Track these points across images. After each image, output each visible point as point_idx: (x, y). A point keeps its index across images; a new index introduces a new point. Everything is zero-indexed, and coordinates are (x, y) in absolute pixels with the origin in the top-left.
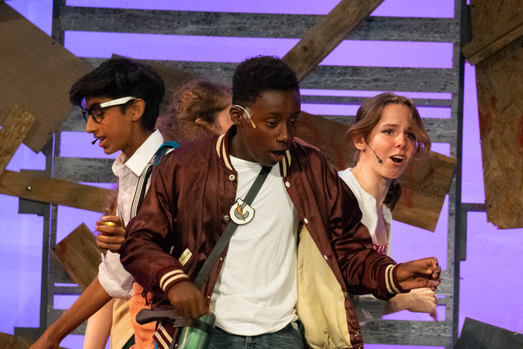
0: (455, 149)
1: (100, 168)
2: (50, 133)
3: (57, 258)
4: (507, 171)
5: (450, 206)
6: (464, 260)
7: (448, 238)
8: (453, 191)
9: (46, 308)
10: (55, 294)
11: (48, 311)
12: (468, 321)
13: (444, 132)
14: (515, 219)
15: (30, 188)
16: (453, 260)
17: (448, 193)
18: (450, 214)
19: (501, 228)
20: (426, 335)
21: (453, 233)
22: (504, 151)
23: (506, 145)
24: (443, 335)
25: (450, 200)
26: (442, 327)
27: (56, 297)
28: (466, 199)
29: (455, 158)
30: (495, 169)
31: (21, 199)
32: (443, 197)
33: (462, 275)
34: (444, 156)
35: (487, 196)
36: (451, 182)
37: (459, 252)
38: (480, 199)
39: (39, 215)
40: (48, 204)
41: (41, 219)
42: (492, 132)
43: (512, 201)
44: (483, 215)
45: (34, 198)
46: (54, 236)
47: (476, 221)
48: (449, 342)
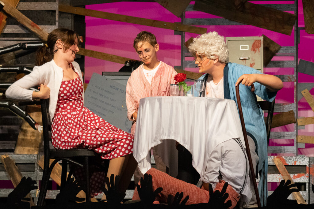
0: (296, 12)
1: (196, 21)
2: (182, 12)
3: (185, 46)
4: (311, 18)
5: (295, 28)
6: (299, 43)
8: (296, 24)
9: (183, 60)
10: (185, 56)
11: (183, 61)
12: (301, 60)
13: (293, 8)
14: (313, 31)
15: (177, 27)
16: (296, 43)
17: (294, 24)
18: (295, 30)
19: (309, 34)
20: (289, 65)
21: (296, 36)
23: (310, 11)
24: (294, 64)
25: (295, 26)
26: (293, 62)
27: (186, 58)
28: (299, 26)
29: (296, 15)
31: (175, 30)
32: (293, 26)
33: (299, 47)
34: (293, 14)
36: (295, 21)
37: (298, 41)
38: (304, 26)
39: (180, 35)
40: (182, 32)
41: (181, 36)
42: (307, 7)
44: (304, 31)
45: (178, 30)
46: (185, 40)
48: (296, 66)
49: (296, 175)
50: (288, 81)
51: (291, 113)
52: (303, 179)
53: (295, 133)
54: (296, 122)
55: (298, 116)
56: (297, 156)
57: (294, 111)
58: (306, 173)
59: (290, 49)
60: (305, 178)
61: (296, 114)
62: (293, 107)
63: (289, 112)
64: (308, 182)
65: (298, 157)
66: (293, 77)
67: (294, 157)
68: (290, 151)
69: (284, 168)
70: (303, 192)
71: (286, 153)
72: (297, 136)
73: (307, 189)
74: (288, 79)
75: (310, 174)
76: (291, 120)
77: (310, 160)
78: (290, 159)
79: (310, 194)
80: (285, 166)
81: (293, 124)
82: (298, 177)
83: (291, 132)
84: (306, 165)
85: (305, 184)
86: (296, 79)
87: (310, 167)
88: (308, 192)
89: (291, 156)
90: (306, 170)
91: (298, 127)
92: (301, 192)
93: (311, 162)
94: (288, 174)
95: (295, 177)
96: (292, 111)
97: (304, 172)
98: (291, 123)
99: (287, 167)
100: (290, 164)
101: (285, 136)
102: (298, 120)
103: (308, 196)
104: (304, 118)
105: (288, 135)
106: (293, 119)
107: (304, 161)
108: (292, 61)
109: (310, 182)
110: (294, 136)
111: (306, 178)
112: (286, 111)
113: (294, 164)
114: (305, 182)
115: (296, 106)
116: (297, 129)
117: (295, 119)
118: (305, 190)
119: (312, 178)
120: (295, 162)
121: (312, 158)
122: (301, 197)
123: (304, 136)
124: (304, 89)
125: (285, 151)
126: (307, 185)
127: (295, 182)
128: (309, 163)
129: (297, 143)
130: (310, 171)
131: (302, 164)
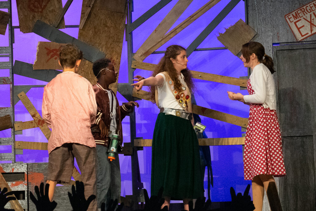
0: (9, 10)
4: (25, 16)
5: (9, 27)
6: (14, 43)
7: (9, 37)
8: (9, 23)
12: (16, 61)
13: (6, 5)
14: (28, 30)
16: (11, 43)
17: (8, 23)
18: (9, 30)
19: (24, 33)
20: (4, 66)
21: (10, 35)
22: (24, 10)
23: (25, 8)
24: (9, 65)
25: (9, 25)
26: (9, 63)
28: (13, 25)
29: (9, 13)
30: (22, 16)
32: (7, 25)
33: (13, 47)
34: (6, 12)
35: (20, 23)
36: (9, 20)
37: (12, 41)
38: (18, 25)
42: (21, 4)
43: (27, 25)
44: (19, 30)
47: (17, 31)
48: (11, 68)
49: (14, 183)
50: (3, 83)
51: (8, 118)
52: (21, 187)
53: (12, 138)
54: (13, 126)
55: (15, 120)
56: (15, 162)
57: (10, 115)
58: (24, 180)
59: (5, 50)
60: (23, 186)
61: (12, 119)
62: (9, 112)
63: (6, 116)
64: (27, 190)
65: (15, 164)
66: (9, 79)
67: (11, 164)
68: (8, 158)
69: (1, 176)
70: (22, 201)
71: (4, 160)
72: (14, 141)
73: (26, 198)
74: (3, 82)
75: (29, 182)
76: (8, 124)
77: (28, 167)
78: (7, 167)
79: (29, 202)
80: (3, 173)
81: (11, 129)
82: (16, 185)
83: (8, 138)
84: (24, 172)
85: (23, 192)
86: (11, 81)
87: (28, 174)
88: (27, 200)
89: (8, 164)
90: (24, 177)
91: (16, 132)
92: (19, 201)
93: (30, 169)
94: (6, 182)
95: (13, 185)
96: (9, 115)
97: (22, 180)
98: (7, 128)
99: (4, 175)
100: (7, 172)
101: (2, 142)
102: (15, 125)
103: (27, 205)
104: (21, 122)
105: (5, 142)
106: (10, 124)
107: (22, 168)
108: (7, 62)
109: (29, 190)
110: (11, 142)
111: (25, 186)
112: (2, 116)
113: (11, 172)
114: (23, 190)
115: (12, 110)
116: (14, 135)
117: (11, 124)
118: (24, 199)
119: (31, 186)
120: (13, 170)
121: (30, 164)
122: (20, 206)
123: (22, 142)
124: (21, 92)
125: (2, 158)
126: (26, 193)
127: (13, 190)
128: (27, 170)
129: (15, 149)
130: (28, 179)
131: (20, 171)
